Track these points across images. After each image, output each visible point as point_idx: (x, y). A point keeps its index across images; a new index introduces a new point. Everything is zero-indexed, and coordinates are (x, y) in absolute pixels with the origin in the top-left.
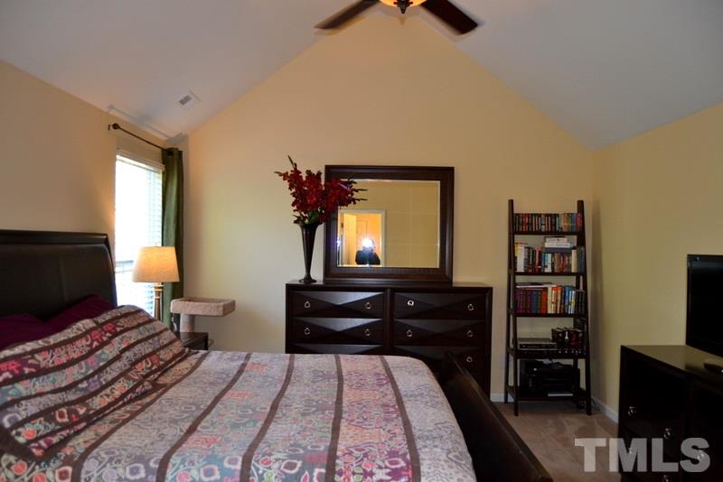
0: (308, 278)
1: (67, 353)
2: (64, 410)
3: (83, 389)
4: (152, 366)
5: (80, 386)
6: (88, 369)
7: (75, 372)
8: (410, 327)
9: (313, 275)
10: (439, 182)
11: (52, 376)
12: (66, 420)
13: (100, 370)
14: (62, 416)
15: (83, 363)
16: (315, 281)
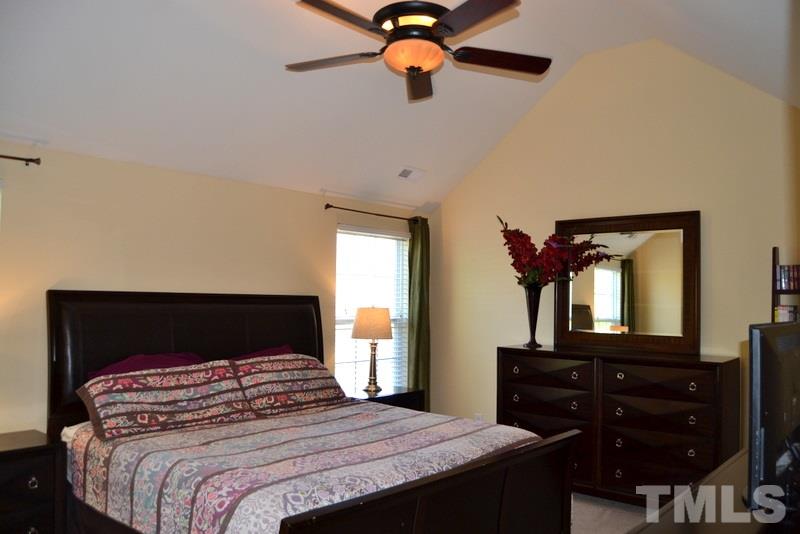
0: (533, 343)
1: (178, 379)
2: (146, 415)
3: (180, 406)
4: (275, 402)
5: (180, 404)
6: (195, 394)
7: (182, 394)
8: (620, 404)
9: (539, 340)
10: (682, 231)
11: (155, 393)
12: (146, 422)
13: (209, 396)
14: (143, 418)
15: (192, 389)
16: (540, 346)
